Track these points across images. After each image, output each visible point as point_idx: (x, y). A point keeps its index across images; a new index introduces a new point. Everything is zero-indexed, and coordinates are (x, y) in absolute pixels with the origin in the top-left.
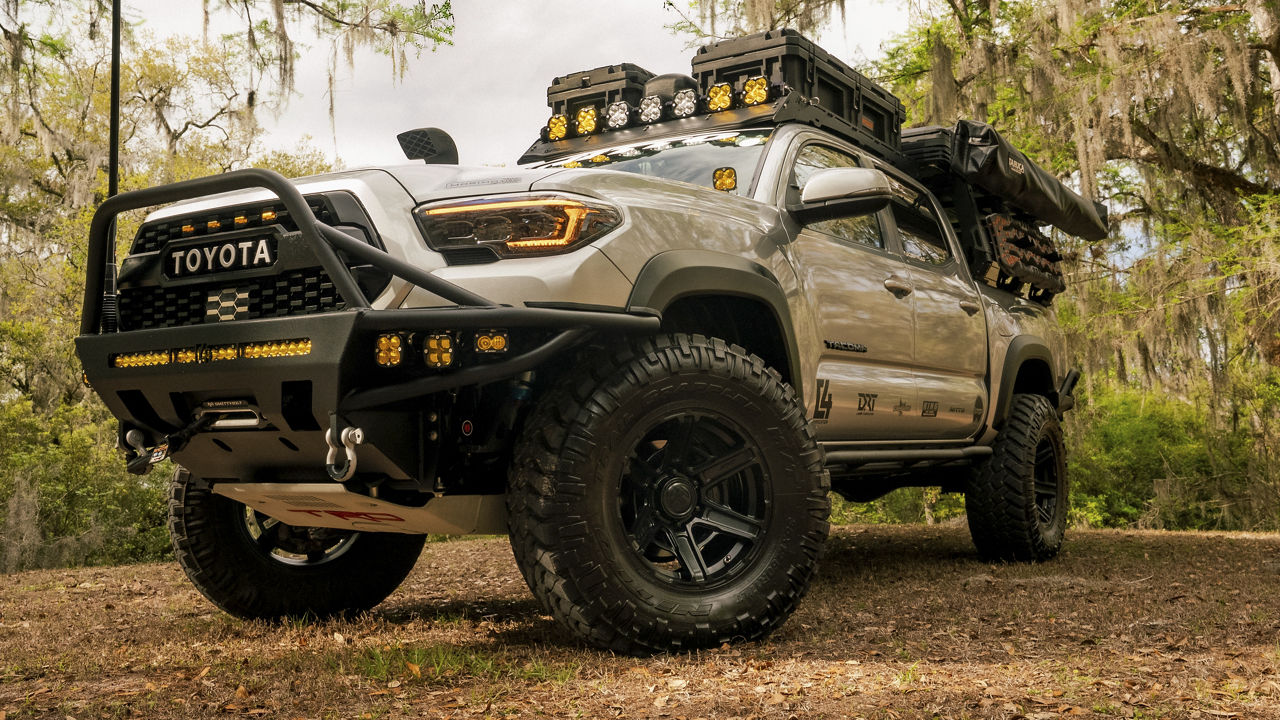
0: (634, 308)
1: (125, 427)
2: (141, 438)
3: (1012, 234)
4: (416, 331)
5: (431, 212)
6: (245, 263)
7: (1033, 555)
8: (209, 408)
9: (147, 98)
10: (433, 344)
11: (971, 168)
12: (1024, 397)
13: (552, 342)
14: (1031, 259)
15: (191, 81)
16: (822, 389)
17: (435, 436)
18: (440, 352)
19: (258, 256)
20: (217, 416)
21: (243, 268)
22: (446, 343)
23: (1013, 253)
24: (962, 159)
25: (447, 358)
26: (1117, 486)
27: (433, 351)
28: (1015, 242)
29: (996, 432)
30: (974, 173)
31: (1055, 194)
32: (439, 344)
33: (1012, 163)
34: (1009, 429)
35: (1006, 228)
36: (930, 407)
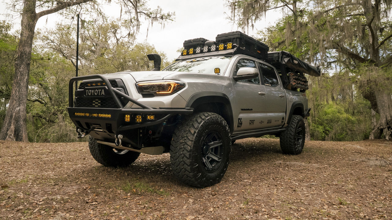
0: (187, 108)
1: (77, 128)
2: (81, 131)
3: (294, 77)
4: (134, 115)
5: (140, 85)
6: (99, 94)
7: (295, 153)
8: (93, 126)
9: (113, 31)
10: (138, 117)
11: (284, 63)
12: (295, 116)
13: (166, 117)
14: (300, 83)
15: (121, 28)
16: (240, 121)
17: (141, 135)
18: (139, 119)
19: (102, 93)
20: (95, 128)
21: (99, 95)
22: (140, 117)
23: (294, 82)
24: (282, 61)
25: (140, 120)
26: (327, 124)
27: (137, 118)
28: (295, 79)
29: (287, 125)
30: (284, 64)
31: (306, 67)
32: (139, 117)
33: (295, 61)
34: (291, 124)
35: (293, 76)
36: (269, 121)
